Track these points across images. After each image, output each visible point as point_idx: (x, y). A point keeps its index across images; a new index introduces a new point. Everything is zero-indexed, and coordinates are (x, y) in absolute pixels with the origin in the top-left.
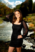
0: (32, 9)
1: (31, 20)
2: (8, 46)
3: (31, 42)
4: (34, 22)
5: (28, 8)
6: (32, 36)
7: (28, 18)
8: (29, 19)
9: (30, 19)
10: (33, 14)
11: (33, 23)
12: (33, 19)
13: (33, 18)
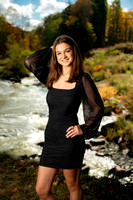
0: (107, 30)
1: (102, 71)
2: (28, 168)
3: (107, 155)
4: (115, 81)
5: (90, 26)
6: (111, 134)
7: (92, 63)
8: (95, 68)
9: (100, 66)
10: (111, 48)
11: (112, 84)
12: (110, 68)
13: (112, 64)
